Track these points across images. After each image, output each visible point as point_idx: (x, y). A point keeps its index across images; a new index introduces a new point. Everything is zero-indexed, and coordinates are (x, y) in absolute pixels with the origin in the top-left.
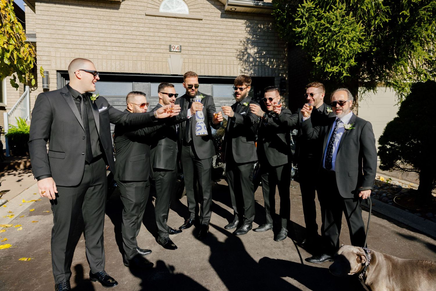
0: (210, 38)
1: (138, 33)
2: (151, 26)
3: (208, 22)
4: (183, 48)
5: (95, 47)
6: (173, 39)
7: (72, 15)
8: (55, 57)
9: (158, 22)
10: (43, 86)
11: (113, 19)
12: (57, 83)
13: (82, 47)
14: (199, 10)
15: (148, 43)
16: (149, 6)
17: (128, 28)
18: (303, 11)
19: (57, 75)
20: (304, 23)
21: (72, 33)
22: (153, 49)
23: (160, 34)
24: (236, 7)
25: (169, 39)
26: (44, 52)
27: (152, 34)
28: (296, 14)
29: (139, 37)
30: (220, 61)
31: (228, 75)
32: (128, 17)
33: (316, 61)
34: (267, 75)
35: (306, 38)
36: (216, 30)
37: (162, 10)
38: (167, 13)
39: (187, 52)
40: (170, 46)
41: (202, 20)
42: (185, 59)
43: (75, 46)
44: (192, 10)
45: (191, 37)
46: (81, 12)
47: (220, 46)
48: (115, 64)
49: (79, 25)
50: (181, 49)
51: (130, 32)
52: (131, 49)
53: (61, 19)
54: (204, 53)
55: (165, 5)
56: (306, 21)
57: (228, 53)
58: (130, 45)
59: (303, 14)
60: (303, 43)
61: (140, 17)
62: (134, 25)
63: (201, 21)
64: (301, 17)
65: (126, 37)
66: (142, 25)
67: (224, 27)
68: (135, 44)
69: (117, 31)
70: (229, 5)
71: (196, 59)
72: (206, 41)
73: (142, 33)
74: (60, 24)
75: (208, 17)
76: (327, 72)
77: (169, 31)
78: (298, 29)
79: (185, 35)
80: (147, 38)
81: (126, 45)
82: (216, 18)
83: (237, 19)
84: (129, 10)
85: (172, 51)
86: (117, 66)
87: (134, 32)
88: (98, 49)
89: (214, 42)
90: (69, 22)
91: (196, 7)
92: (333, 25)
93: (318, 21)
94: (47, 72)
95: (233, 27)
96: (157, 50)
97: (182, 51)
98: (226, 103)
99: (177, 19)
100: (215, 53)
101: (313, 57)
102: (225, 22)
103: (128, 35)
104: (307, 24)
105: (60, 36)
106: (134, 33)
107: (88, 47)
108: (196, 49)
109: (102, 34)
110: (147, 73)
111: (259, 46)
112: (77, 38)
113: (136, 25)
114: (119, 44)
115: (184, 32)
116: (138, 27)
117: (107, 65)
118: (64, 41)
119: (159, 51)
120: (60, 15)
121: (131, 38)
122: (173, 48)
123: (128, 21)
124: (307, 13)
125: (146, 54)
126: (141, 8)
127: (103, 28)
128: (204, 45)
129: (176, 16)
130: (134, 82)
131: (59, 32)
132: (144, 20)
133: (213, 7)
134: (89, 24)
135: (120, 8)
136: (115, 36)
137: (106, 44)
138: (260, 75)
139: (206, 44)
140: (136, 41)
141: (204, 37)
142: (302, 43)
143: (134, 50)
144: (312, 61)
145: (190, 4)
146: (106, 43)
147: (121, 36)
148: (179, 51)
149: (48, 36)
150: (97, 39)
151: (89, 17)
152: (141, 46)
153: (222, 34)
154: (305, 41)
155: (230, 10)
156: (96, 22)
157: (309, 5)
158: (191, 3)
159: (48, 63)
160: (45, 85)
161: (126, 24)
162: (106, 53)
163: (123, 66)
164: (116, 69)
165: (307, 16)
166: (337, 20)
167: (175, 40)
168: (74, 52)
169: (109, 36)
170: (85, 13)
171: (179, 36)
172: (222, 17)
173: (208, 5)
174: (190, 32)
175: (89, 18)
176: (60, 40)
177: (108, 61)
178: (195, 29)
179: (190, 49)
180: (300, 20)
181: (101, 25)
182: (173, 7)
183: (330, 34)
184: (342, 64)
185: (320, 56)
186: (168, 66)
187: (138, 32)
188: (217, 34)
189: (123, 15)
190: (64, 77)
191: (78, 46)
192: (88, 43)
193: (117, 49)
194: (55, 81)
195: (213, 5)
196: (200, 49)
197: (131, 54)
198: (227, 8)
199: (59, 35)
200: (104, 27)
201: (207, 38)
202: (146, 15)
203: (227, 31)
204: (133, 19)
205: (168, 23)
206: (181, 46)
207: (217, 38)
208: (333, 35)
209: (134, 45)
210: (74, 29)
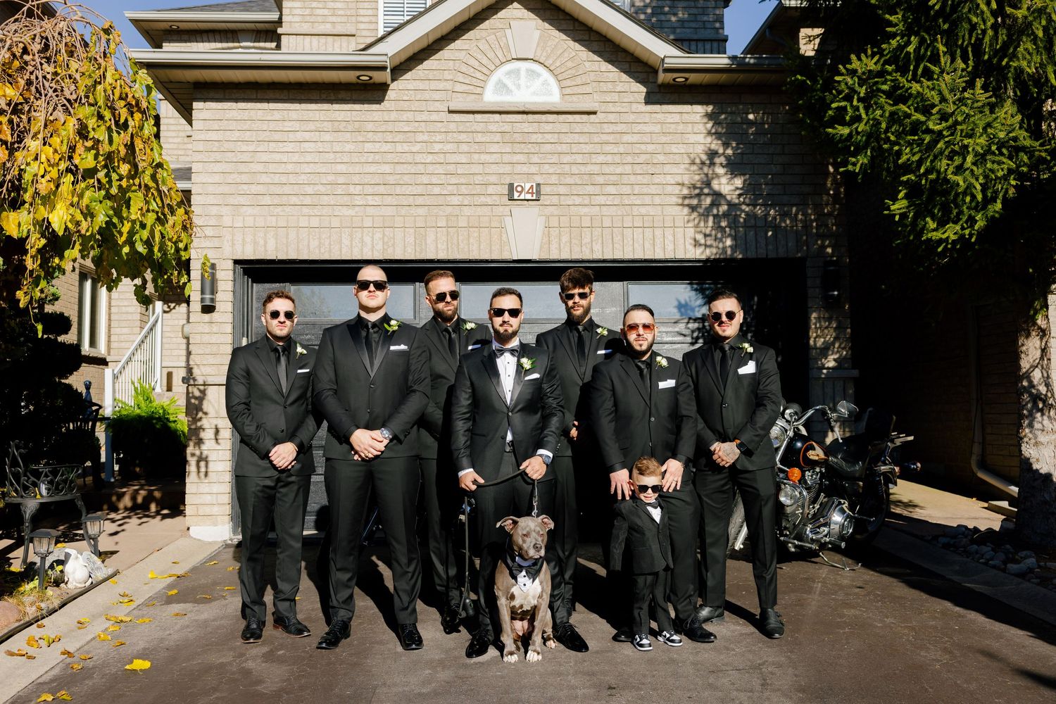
0: (617, 159)
1: (430, 158)
2: (463, 137)
3: (612, 117)
4: (544, 190)
5: (325, 199)
6: (519, 169)
7: (272, 126)
8: (230, 229)
9: (480, 127)
10: (202, 300)
11: (370, 126)
12: (234, 292)
13: (294, 200)
14: (588, 89)
15: (454, 180)
16: (459, 88)
17: (406, 147)
18: (850, 82)
19: (234, 271)
20: (857, 113)
21: (272, 168)
22: (467, 197)
23: (484, 158)
24: (686, 75)
25: (508, 169)
26: (207, 218)
27: (463, 159)
28: (834, 91)
29: (430, 169)
30: (645, 218)
31: (670, 256)
32: (405, 119)
33: (894, 210)
34: (782, 253)
35: (866, 152)
36: (635, 138)
37: (491, 97)
38: (502, 103)
39: (555, 200)
40: (511, 186)
41: (595, 113)
42: (550, 218)
43: (277, 200)
44: (568, 91)
45: (566, 159)
46: (294, 115)
47: (646, 179)
48: (373, 238)
49: (290, 146)
50: (538, 193)
51: (409, 158)
52: (411, 200)
53: (247, 135)
54: (602, 200)
55: (500, 82)
56: (861, 106)
57: (668, 197)
58: (408, 190)
59: (853, 90)
60: (858, 166)
61: (434, 117)
62: (421, 137)
63: (592, 116)
64: (849, 98)
65: (400, 169)
66: (439, 137)
67: (657, 128)
68: (421, 186)
69: (377, 157)
70: (667, 70)
71: (581, 216)
72: (606, 169)
73: (441, 158)
74: (244, 148)
75: (611, 105)
76: (929, 240)
77: (508, 149)
78: (840, 128)
79: (549, 156)
80: (451, 168)
81: (398, 190)
82: (634, 106)
83: (692, 104)
84: (407, 103)
85: (516, 197)
86: (375, 242)
87: (420, 155)
88: (332, 203)
89: (628, 169)
90: (266, 143)
91: (579, 81)
92: (932, 114)
93: (893, 105)
94: (213, 266)
95: (681, 128)
96: (476, 198)
97: (542, 197)
98: (667, 332)
99: (530, 117)
100: (632, 197)
101: (886, 201)
102: (659, 116)
103: (405, 166)
104: (864, 116)
105: (245, 178)
106: (419, 158)
107: (308, 200)
108: (580, 190)
109: (342, 165)
110: (451, 257)
111: (756, 172)
112: (284, 179)
113: (425, 137)
114: (382, 189)
115: (548, 148)
116: (428, 144)
117: (351, 241)
118: (254, 189)
119: (483, 199)
120: (245, 128)
121: (413, 171)
122: (518, 192)
123: (406, 129)
124: (864, 88)
125: (449, 210)
126: (437, 96)
127: (344, 150)
128: (601, 180)
129: (526, 110)
130: (417, 284)
131: (242, 168)
132: (445, 123)
133: (624, 77)
134: (312, 145)
135: (387, 98)
136: (373, 169)
137: (352, 189)
138: (762, 253)
139: (607, 177)
140: (425, 179)
141: (601, 159)
142: (854, 164)
143: (420, 200)
144: (886, 212)
145: (565, 75)
146: (351, 187)
147: (387, 168)
148: (534, 198)
149: (217, 178)
150: (331, 178)
151: (311, 126)
152: (437, 190)
153: (650, 148)
154: (862, 160)
155: (672, 82)
156: (327, 137)
157: (866, 65)
158: (567, 73)
159: (216, 243)
160: (208, 296)
161: (400, 137)
162: (351, 212)
163: (390, 244)
164: (373, 251)
165: (862, 95)
166: (943, 100)
167: (525, 169)
168: (275, 214)
169: (357, 169)
170: (305, 118)
171: (535, 159)
172: (648, 101)
173: (611, 75)
174: (564, 148)
175: (313, 128)
176: (245, 187)
177: (356, 232)
178: (577, 138)
179: (562, 190)
180: (846, 107)
181: (340, 144)
182: (519, 87)
183: (928, 138)
184: (970, 216)
185: (906, 197)
186: (504, 236)
187: (429, 155)
188: (637, 148)
189: (393, 116)
190: (249, 277)
191: (284, 200)
192: (309, 190)
193: (377, 200)
194: (229, 286)
195: (625, 72)
196: (590, 189)
197: (412, 212)
198: (662, 77)
199: (243, 176)
200: (347, 150)
201: (609, 159)
202: (450, 112)
203: (664, 139)
204: (417, 124)
205: (507, 128)
206: (538, 185)
207: (636, 158)
208: (935, 142)
209: (419, 190)
210: (277, 157)
